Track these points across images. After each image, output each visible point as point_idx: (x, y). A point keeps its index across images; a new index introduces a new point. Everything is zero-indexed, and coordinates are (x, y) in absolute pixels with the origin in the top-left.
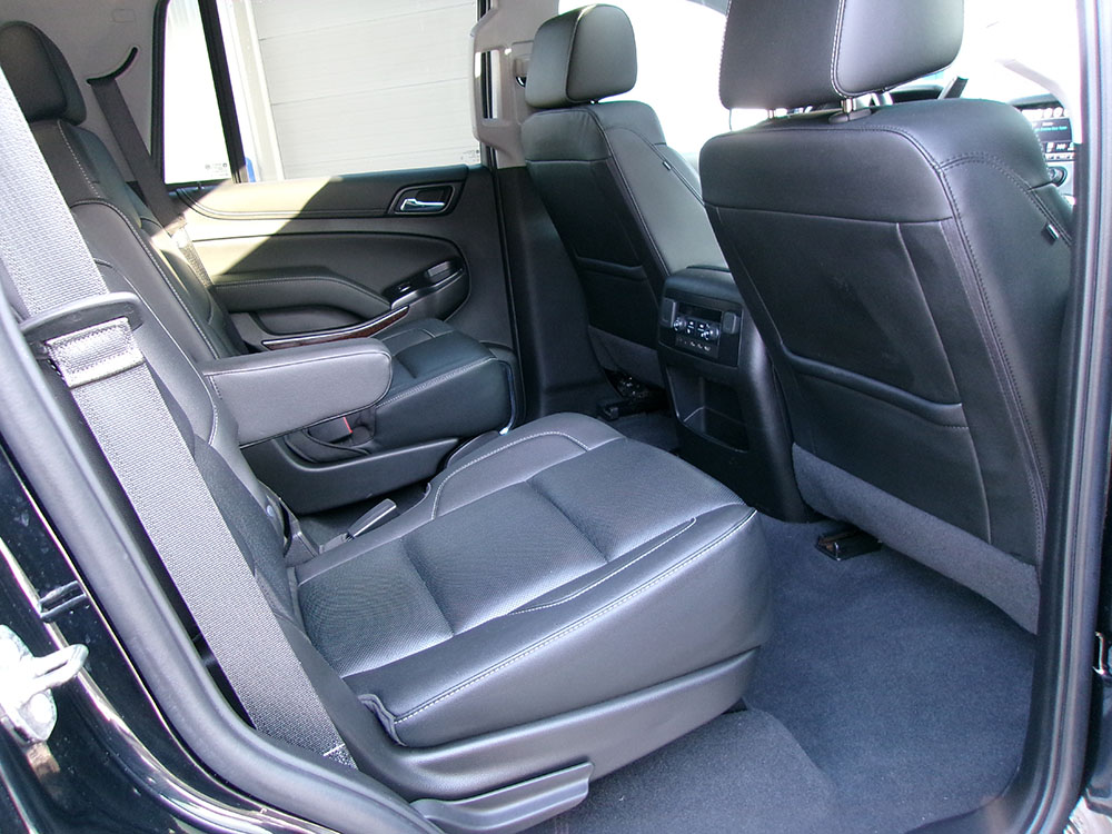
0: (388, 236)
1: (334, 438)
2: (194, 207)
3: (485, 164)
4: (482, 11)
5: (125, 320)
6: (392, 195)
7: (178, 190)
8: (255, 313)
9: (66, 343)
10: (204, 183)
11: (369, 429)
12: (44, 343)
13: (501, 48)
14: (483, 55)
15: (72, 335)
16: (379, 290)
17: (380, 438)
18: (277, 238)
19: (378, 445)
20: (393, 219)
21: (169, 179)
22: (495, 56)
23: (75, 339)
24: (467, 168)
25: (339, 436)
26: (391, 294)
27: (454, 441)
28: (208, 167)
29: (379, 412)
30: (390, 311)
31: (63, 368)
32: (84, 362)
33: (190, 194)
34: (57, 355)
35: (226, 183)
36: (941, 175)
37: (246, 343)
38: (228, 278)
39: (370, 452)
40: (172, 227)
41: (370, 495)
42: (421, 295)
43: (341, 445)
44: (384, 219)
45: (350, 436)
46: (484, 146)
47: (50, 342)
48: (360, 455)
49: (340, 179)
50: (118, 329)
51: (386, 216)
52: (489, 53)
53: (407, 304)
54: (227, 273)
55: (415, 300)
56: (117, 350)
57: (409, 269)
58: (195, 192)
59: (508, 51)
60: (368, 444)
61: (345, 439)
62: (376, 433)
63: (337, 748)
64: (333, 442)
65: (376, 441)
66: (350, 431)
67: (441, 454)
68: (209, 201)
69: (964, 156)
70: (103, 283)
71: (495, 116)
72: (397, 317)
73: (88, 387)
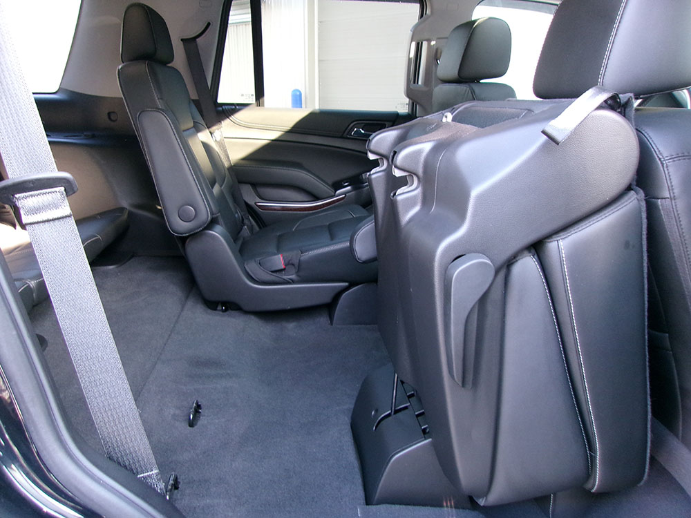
0: (343, 150)
1: (273, 269)
2: (231, 118)
3: (410, 112)
4: (422, 15)
5: (63, 189)
6: (347, 125)
7: (224, 107)
8: (255, 185)
9: (26, 197)
10: (238, 104)
11: (295, 268)
12: (13, 196)
13: (429, 41)
14: (418, 44)
15: (31, 193)
16: (330, 183)
17: (300, 274)
18: (274, 142)
19: (299, 278)
20: (347, 140)
21: (220, 100)
22: (425, 44)
23: (32, 196)
24: (398, 114)
25: (277, 269)
26: (337, 186)
27: (347, 284)
28: (243, 95)
29: (302, 258)
30: (334, 196)
31: (22, 212)
32: (36, 210)
33: (229, 110)
34: (20, 204)
35: (251, 106)
36: (665, 165)
37: (245, 202)
38: (244, 162)
39: (293, 282)
40: (214, 128)
41: (289, 308)
42: (354, 189)
43: (278, 274)
44: (340, 140)
45: (284, 269)
46: (411, 102)
47: (17, 196)
48: (288, 283)
49: (318, 111)
50: (58, 193)
51: (342, 137)
52: (422, 43)
53: (345, 193)
54: (244, 159)
55: (350, 192)
56: (55, 206)
57: (351, 171)
58: (232, 109)
59: (433, 43)
60: (293, 277)
61: (281, 271)
62: (298, 271)
63: (153, 472)
64: (272, 272)
65: (298, 276)
66: (283, 267)
67: (337, 291)
68: (240, 116)
69: (686, 154)
70: (55, 165)
71: (420, 83)
72: (338, 200)
73: (36, 225)
